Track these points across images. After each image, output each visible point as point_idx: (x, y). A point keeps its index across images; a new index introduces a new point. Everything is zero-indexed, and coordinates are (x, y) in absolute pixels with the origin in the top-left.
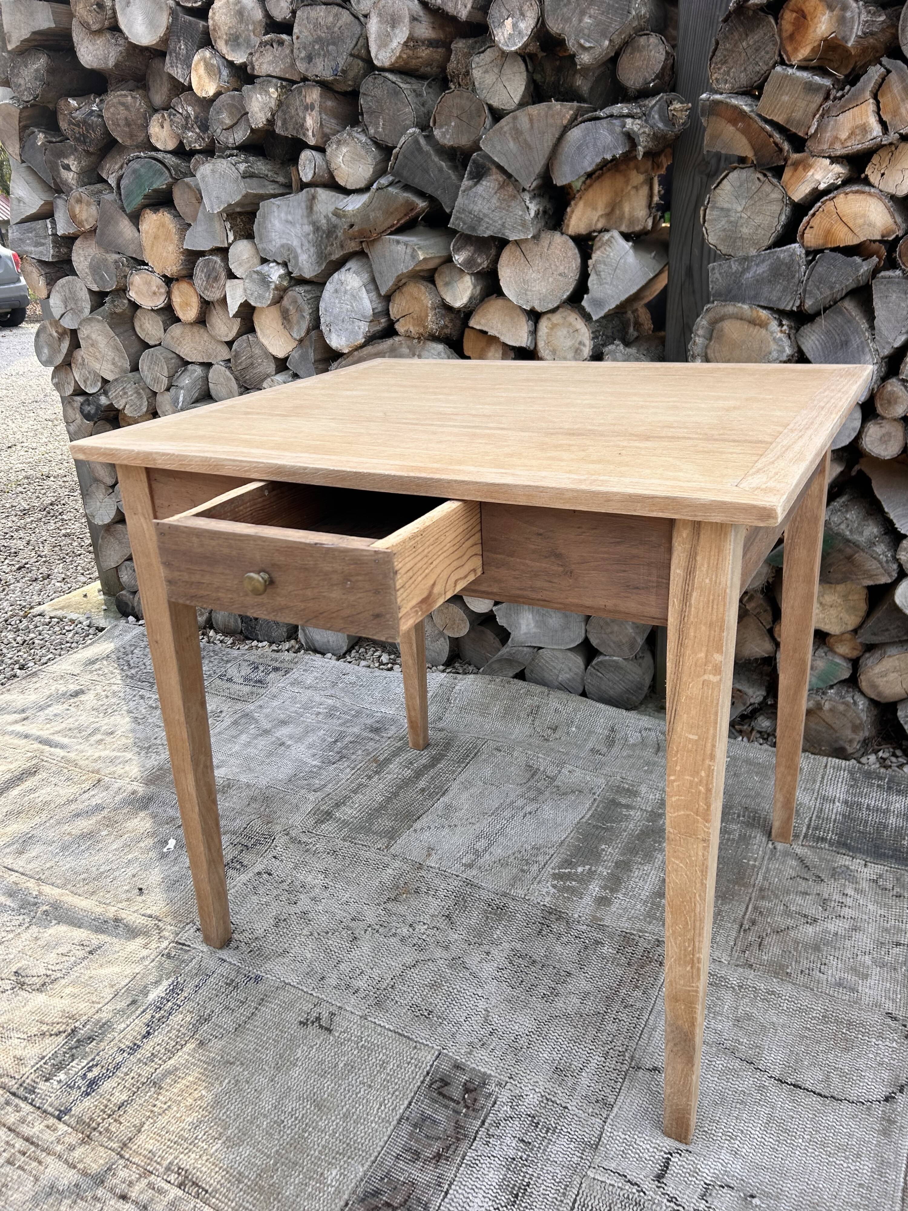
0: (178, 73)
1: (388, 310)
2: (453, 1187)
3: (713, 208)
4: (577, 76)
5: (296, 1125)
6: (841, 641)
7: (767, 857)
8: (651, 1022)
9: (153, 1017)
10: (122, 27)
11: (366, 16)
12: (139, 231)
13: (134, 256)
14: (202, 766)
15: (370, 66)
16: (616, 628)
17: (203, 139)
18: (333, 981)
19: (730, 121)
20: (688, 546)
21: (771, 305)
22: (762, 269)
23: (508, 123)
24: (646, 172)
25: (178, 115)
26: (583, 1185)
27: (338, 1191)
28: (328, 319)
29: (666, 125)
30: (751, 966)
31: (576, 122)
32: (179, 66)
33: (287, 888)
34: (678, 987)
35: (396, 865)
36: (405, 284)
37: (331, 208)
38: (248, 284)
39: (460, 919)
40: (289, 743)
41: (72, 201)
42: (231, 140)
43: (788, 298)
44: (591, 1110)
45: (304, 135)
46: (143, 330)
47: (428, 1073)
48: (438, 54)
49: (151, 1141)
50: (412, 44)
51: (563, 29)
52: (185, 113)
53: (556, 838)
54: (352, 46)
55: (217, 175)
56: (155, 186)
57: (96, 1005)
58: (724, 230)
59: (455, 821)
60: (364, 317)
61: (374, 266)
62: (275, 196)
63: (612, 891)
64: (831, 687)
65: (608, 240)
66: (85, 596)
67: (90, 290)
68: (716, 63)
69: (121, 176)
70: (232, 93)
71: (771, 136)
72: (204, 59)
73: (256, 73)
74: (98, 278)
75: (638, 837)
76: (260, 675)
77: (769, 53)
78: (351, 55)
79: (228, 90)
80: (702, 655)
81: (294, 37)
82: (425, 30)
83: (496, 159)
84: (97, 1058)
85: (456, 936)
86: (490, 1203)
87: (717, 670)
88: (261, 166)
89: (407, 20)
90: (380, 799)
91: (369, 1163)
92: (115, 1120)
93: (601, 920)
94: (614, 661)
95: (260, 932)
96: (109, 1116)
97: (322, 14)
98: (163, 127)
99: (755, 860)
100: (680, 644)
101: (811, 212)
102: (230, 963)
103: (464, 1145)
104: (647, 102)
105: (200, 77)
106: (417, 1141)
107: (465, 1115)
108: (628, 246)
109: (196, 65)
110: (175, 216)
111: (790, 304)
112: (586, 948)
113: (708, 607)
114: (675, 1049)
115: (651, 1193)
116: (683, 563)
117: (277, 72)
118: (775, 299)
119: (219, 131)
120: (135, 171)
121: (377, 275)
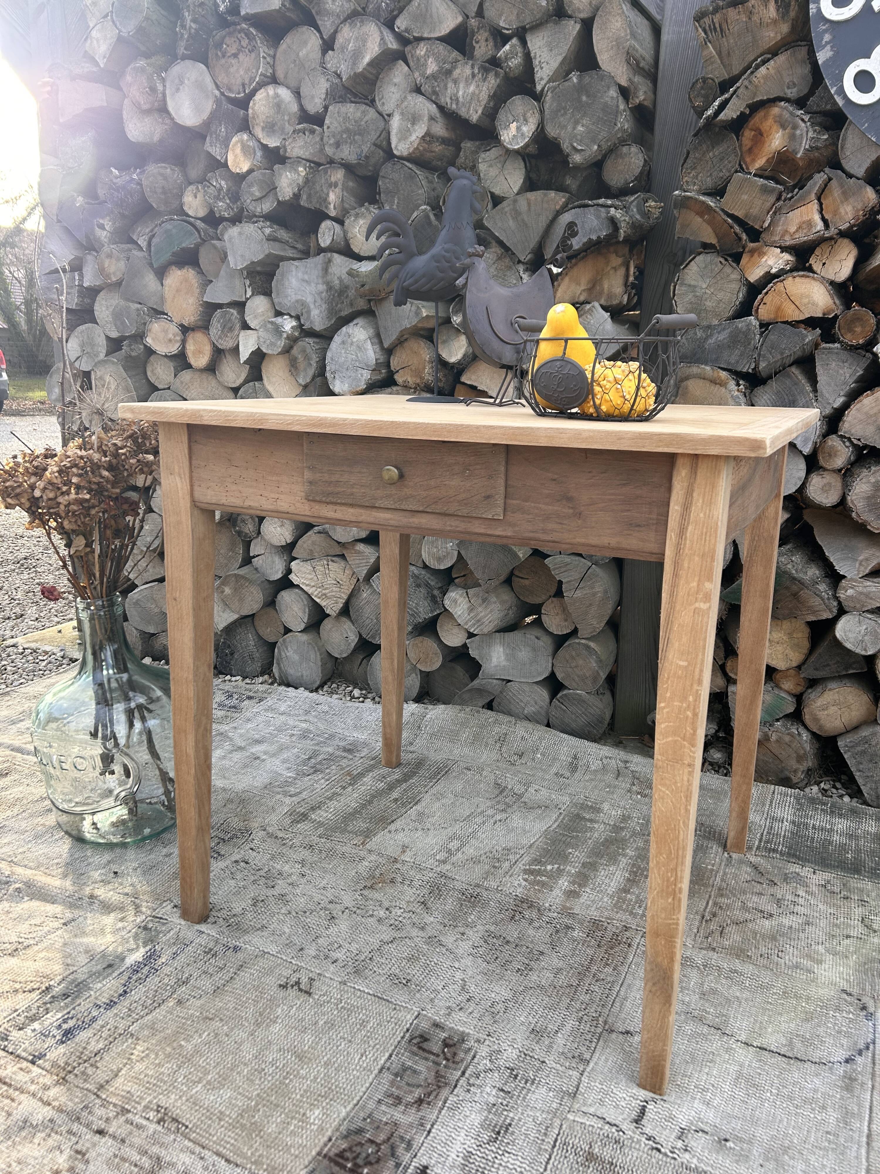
0: (216, 151)
1: (389, 362)
2: (435, 1126)
3: (682, 284)
4: (567, 177)
5: (276, 1073)
6: (786, 677)
7: (723, 864)
8: (622, 993)
9: (130, 978)
10: (170, 109)
11: (389, 115)
12: (162, 285)
13: (155, 307)
14: (202, 728)
15: (389, 154)
16: (581, 662)
17: (232, 209)
18: (311, 951)
19: (697, 214)
20: (686, 484)
21: (730, 367)
22: (722, 336)
23: (509, 205)
24: (624, 256)
25: (212, 187)
26: (564, 1127)
27: (321, 1129)
28: (333, 367)
29: (642, 217)
30: (714, 949)
31: (567, 209)
32: (218, 145)
33: (265, 875)
34: (660, 920)
35: (372, 858)
36: (406, 340)
37: (345, 270)
38: (261, 333)
39: (436, 905)
40: (264, 757)
41: (103, 256)
42: (259, 210)
43: (745, 362)
44: (568, 1064)
45: (327, 207)
46: (154, 374)
47: (408, 1030)
48: (449, 151)
49: (130, 1084)
50: (428, 139)
51: (559, 134)
52: (218, 186)
53: (525, 841)
54: (376, 137)
55: (244, 237)
56: (184, 245)
57: (71, 968)
58: (691, 303)
59: (428, 825)
60: (367, 366)
61: (379, 323)
62: (294, 259)
63: (580, 885)
64: (778, 720)
65: (589, 309)
66: (60, 632)
67: (107, 337)
68: (687, 169)
69: (153, 236)
70: (264, 171)
71: (732, 227)
72: (242, 141)
73: (287, 155)
74: (118, 323)
75: (603, 844)
76: (234, 702)
77: (732, 162)
78: (375, 145)
79: (260, 168)
80: (695, 584)
81: (325, 127)
82: (440, 129)
83: (497, 234)
84: (73, 1012)
85: (432, 919)
86: (473, 1141)
87: (707, 598)
88: (283, 234)
89: (426, 119)
90: (354, 805)
91: (351, 1106)
92: (92, 1065)
93: (570, 909)
94: (577, 694)
95: (238, 910)
96: (85, 1061)
97: (351, 110)
98: (196, 197)
99: (713, 865)
100: (675, 575)
101: (765, 291)
102: (209, 935)
103: (445, 1092)
104: (627, 198)
105: (236, 156)
106: (398, 1088)
107: (445, 1066)
108: (607, 315)
109: (234, 146)
110: (198, 273)
111: (747, 367)
112: (557, 932)
113: (701, 539)
114: (654, 989)
115: (630, 1133)
116: (681, 500)
117: (306, 155)
118: (733, 361)
119: (248, 201)
120: (167, 231)
121: (382, 330)
